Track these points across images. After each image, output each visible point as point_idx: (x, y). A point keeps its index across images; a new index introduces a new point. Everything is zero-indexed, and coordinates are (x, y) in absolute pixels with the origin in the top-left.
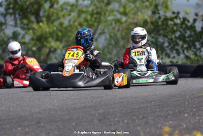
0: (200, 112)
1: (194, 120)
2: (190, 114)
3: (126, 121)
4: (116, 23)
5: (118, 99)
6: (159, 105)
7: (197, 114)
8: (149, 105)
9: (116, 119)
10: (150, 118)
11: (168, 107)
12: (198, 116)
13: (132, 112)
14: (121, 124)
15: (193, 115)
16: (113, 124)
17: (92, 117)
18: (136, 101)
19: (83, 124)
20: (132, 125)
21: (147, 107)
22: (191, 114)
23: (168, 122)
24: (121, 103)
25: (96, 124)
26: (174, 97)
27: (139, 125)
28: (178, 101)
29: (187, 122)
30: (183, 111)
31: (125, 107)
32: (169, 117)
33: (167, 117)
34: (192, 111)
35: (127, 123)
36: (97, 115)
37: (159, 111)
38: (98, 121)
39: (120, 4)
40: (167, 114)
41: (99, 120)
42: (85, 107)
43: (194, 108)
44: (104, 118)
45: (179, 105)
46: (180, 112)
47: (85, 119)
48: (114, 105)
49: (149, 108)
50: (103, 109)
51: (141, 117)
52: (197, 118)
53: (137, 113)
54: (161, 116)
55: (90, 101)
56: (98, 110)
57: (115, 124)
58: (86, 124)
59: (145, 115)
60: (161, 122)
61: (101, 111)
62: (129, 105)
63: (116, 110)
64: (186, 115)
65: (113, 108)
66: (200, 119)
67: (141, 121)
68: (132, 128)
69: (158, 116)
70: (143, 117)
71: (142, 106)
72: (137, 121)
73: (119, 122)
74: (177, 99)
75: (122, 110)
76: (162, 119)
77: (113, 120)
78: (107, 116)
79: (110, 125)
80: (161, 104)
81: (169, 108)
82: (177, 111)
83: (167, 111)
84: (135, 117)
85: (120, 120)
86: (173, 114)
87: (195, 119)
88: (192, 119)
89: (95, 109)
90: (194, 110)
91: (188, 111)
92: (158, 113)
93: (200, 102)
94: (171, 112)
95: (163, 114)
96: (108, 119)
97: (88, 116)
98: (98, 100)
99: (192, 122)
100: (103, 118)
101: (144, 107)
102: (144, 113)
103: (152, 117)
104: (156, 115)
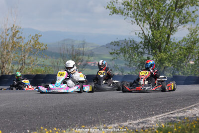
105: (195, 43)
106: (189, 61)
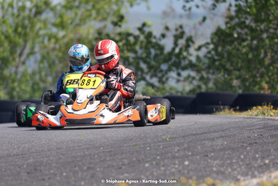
0: (166, 160)
1: (159, 172)
2: (152, 164)
3: (64, 174)
4: (49, 39)
5: (54, 144)
6: (110, 152)
7: (162, 163)
8: (96, 152)
9: (52, 171)
10: (98, 169)
11: (122, 154)
12: (163, 166)
13: (73, 162)
14: (58, 178)
15: (157, 164)
16: (47, 177)
17: (18, 169)
18: (79, 146)
19: (6, 178)
20: (73, 178)
21: (94, 155)
22: (154, 163)
23: (123, 174)
24: (57, 149)
25: (23, 178)
26: (131, 140)
27: (84, 179)
28: (136, 145)
29: (148, 174)
30: (143, 159)
31: (63, 155)
32: (123, 167)
33: (120, 168)
34: (155, 159)
35: (67, 177)
36: (25, 166)
37: (110, 160)
38: (26, 174)
39: (55, 14)
40: (120, 163)
41: (28, 173)
42: (9, 156)
43: (158, 155)
44: (35, 169)
45: (137, 152)
46: (139, 161)
47: (9, 172)
48: (49, 153)
49: (96, 156)
50: (33, 158)
51: (85, 168)
52: (162, 168)
53: (80, 163)
54: (113, 166)
55: (16, 147)
56: (28, 160)
57: (49, 178)
58: (10, 178)
59: (91, 166)
60: (113, 175)
61: (31, 160)
62: (70, 152)
63: (51, 159)
64: (147, 165)
65: (47, 157)
66: (165, 170)
67: (85, 174)
68: (73, 183)
69: (108, 167)
70: (88, 168)
71: (86, 152)
72: (80, 174)
73: (56, 175)
74: (134, 144)
75: (60, 158)
76: (114, 171)
77: (47, 172)
78: (39, 168)
79: (44, 180)
80: (113, 150)
81: (124, 156)
82: (134, 159)
83: (122, 159)
84: (77, 168)
85: (56, 172)
86: (129, 164)
87: (160, 170)
88: (155, 170)
89: (23, 157)
90: (158, 158)
91: (150, 159)
92: (109, 162)
93: (166, 147)
94: (126, 162)
95: (115, 164)
96: (41, 171)
97: (12, 167)
98: (27, 145)
99: (155, 174)
100: (33, 171)
101: (90, 155)
102: (90, 163)
103: (100, 168)
104: (106, 166)
105: (38, 13)
106: (24, 63)
